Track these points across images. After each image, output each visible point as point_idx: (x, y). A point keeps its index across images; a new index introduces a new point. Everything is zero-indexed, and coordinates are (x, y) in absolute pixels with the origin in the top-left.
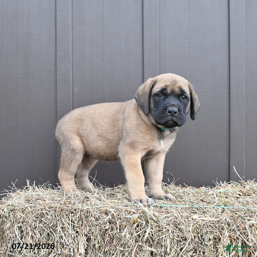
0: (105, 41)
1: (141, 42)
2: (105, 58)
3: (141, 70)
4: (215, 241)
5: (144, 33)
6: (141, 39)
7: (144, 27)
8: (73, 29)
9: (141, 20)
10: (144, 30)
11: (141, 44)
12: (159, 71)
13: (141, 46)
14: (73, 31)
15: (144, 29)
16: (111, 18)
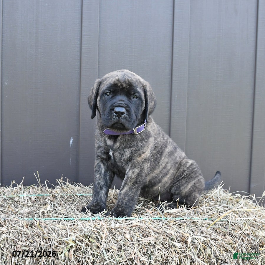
0: (40, 30)
1: (79, 32)
2: (39, 49)
3: (79, 63)
4: (163, 262)
5: (83, 23)
6: (79, 29)
7: (84, 16)
8: (3, 15)
9: (79, 9)
10: (83, 20)
11: (80, 35)
12: (98, 65)
13: (79, 38)
14: (3, 17)
15: (83, 18)
16: (46, 4)
